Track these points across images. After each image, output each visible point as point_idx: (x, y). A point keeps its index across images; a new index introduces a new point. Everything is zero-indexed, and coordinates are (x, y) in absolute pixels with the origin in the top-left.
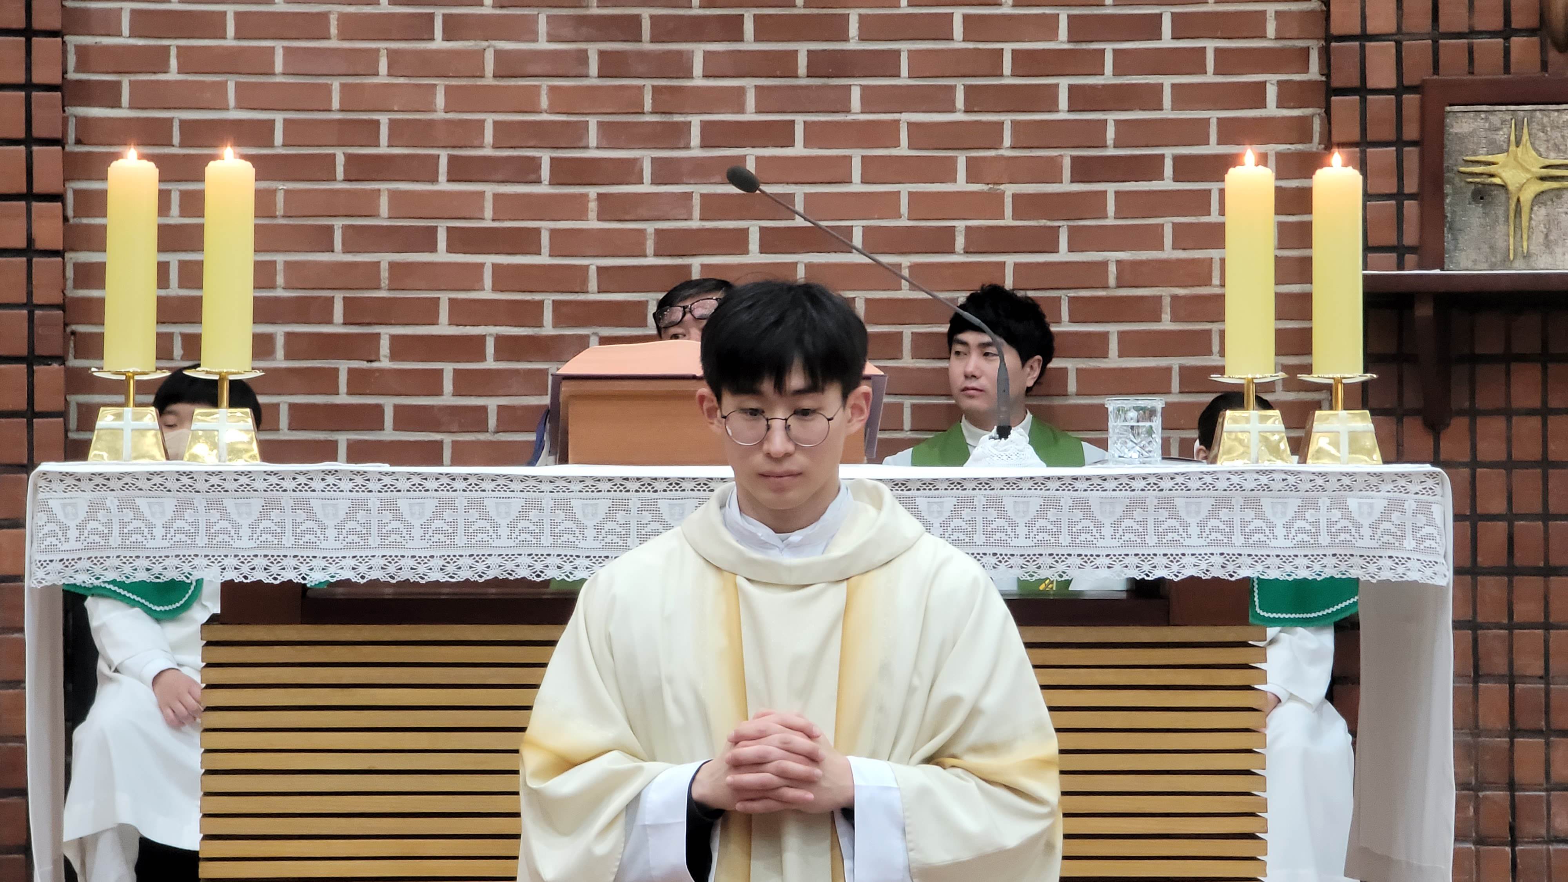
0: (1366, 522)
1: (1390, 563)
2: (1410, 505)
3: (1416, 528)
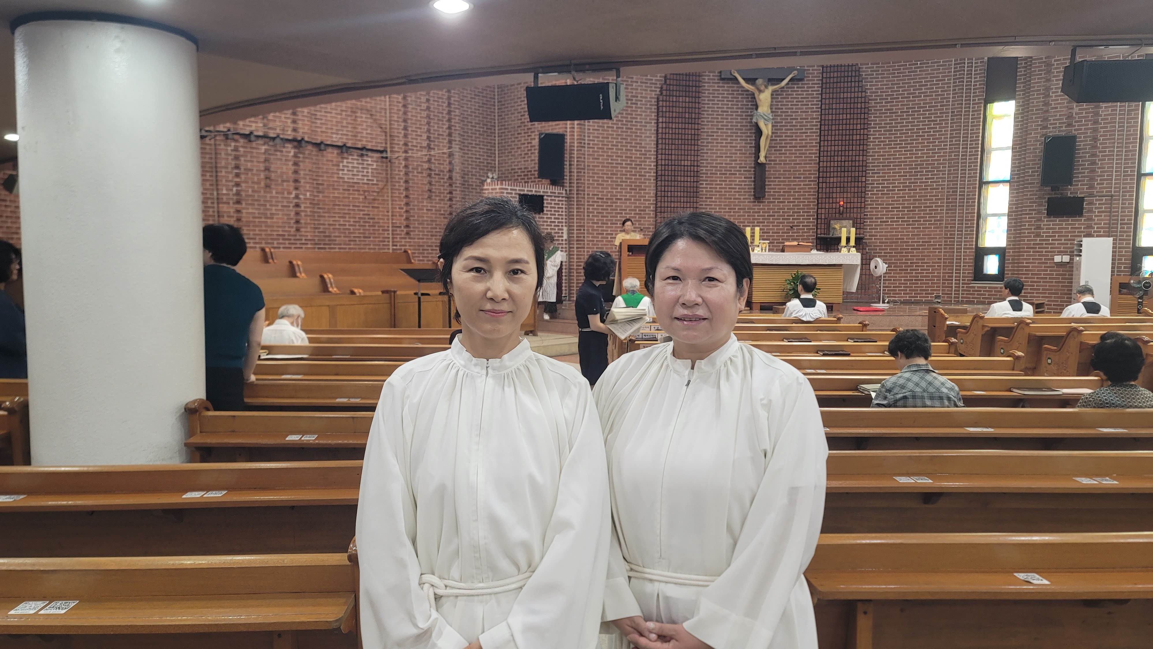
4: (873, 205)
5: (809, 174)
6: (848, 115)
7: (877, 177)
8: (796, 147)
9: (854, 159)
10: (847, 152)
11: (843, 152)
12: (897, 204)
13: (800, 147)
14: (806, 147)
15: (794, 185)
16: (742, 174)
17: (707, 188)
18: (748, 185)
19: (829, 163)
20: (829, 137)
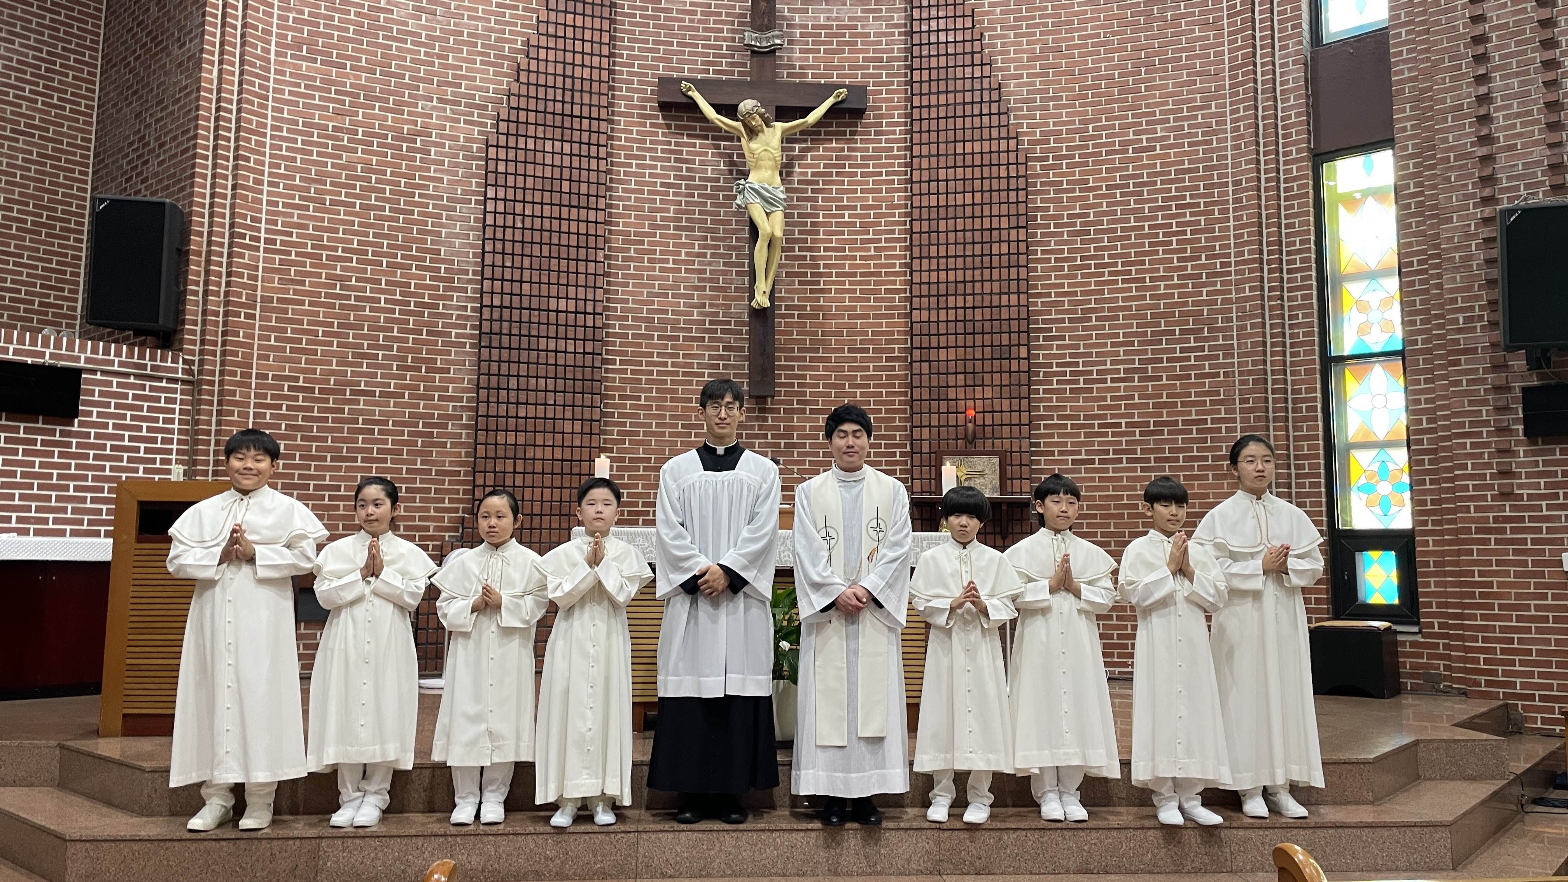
4: (1051, 418)
5: (888, 342)
6: (978, 195)
7: (1059, 347)
8: (854, 275)
9: (996, 303)
10: (978, 285)
11: (969, 286)
12: (1113, 416)
13: (862, 275)
14: (879, 274)
15: (851, 369)
16: (720, 340)
17: (625, 371)
18: (734, 367)
19: (934, 313)
20: (934, 249)
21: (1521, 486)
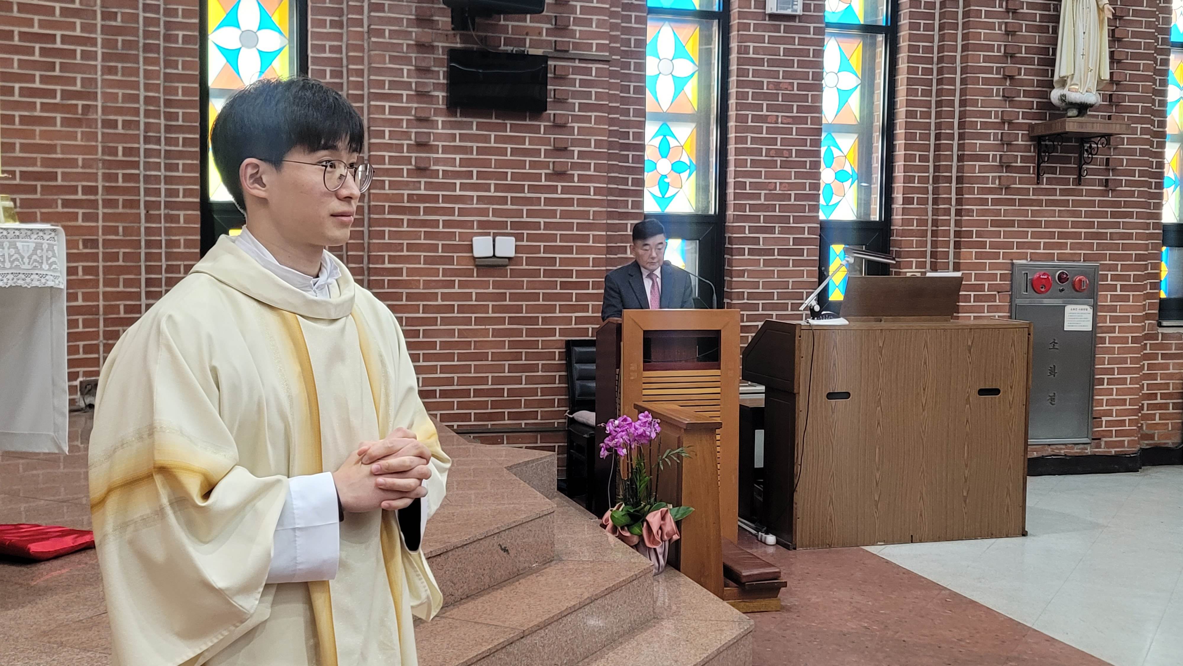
0: (26, 255)
1: (37, 277)
2: (45, 246)
3: (48, 259)
21: (437, 161)
